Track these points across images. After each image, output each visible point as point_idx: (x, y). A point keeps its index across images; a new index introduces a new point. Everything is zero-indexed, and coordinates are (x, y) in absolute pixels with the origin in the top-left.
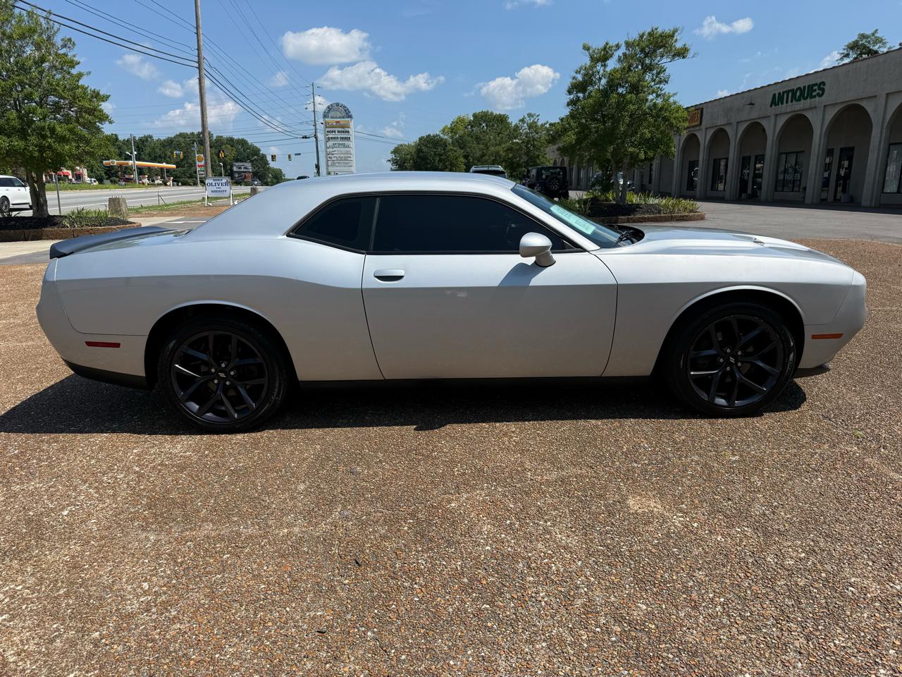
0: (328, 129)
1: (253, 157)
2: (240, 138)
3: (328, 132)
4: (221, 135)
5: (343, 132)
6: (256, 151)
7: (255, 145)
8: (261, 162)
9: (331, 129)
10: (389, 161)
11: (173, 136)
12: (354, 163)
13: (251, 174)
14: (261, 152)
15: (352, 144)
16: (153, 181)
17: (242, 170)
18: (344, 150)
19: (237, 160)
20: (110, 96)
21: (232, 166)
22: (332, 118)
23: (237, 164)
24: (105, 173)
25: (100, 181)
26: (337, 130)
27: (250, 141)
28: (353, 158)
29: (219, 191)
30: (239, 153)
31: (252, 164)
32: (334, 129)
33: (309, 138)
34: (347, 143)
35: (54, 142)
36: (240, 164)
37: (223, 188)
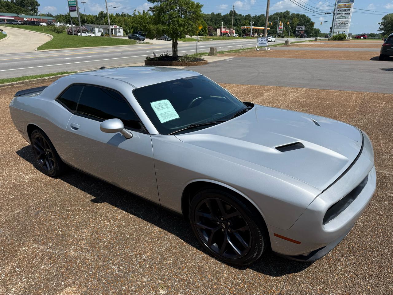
0: (338, 9)
1: (306, 23)
2: (303, 14)
3: (338, 10)
4: (294, 13)
5: (347, 10)
6: (309, 20)
7: (309, 17)
8: (310, 26)
9: (340, 9)
10: (379, 23)
11: (273, 14)
12: (349, 27)
13: (304, 31)
14: (311, 21)
15: (350, 16)
16: (259, 35)
17: (300, 30)
18: (344, 20)
19: (299, 25)
20: (203, 5)
21: (295, 28)
22: (342, 3)
23: (298, 27)
24: (243, 32)
25: (240, 35)
26: (343, 9)
27: (307, 16)
28: (349, 24)
29: (263, 44)
30: (300, 21)
31: (305, 27)
32: (342, 9)
33: (330, 13)
34: (347, 16)
35: (178, 27)
36: (300, 27)
37: (265, 42)
